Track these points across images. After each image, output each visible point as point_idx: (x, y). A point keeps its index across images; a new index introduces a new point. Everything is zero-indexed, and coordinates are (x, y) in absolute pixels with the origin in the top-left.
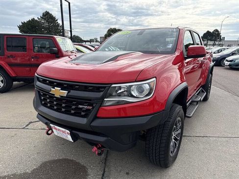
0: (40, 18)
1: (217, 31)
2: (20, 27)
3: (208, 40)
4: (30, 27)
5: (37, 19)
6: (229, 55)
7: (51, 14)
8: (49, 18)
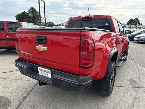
0: (28, 11)
1: (137, 19)
2: (17, 17)
3: (131, 24)
4: (22, 16)
5: (27, 12)
6: (138, 34)
7: (35, 9)
8: (34, 11)
